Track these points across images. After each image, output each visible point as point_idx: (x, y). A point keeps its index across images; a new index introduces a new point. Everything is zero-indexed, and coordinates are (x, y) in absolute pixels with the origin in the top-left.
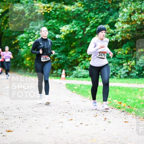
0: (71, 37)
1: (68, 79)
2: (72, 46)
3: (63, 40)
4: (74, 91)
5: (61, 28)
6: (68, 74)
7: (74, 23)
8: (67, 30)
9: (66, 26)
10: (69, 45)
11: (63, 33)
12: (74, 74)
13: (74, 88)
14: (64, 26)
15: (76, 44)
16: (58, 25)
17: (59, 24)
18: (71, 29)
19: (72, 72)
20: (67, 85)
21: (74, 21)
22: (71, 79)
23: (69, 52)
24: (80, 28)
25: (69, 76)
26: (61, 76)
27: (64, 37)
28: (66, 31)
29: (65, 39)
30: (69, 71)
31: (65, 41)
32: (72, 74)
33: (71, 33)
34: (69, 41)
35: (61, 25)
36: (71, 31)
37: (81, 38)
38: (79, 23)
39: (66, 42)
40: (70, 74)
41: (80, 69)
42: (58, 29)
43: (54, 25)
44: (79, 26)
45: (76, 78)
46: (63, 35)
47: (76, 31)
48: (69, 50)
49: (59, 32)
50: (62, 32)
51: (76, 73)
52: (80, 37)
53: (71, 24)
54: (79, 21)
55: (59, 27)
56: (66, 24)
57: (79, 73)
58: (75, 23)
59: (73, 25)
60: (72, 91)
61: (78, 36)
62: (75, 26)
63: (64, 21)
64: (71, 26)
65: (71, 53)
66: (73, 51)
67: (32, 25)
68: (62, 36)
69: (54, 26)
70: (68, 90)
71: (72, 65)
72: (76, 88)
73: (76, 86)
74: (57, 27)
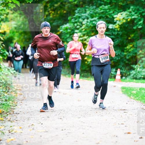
0: (128, 26)
1: (124, 81)
2: (129, 38)
3: (118, 31)
4: (132, 97)
5: (115, 16)
6: (124, 74)
7: (132, 9)
8: (124, 18)
9: (121, 13)
10: (126, 37)
11: (118, 22)
12: (132, 75)
13: (132, 92)
14: (119, 14)
15: (134, 36)
16: (111, 12)
17: (113, 10)
18: (128, 16)
19: (130, 72)
20: (123, 88)
21: (132, 7)
22: (128, 81)
23: (126, 46)
24: (139, 16)
25: (126, 77)
26: (115, 77)
27: (119, 27)
28: (121, 20)
29: (120, 30)
30: (126, 71)
31: (120, 33)
32: (130, 74)
33: (127, 23)
34: (126, 33)
35: (115, 12)
36: (129, 20)
37: (141, 29)
38: (138, 10)
39: (122, 34)
40: (126, 75)
41: (140, 68)
42: (111, 17)
43: (107, 12)
44: (138, 14)
45: (135, 80)
46: (119, 24)
47: (135, 19)
48: (125, 43)
49: (114, 20)
50: (117, 20)
51: (135, 73)
52: (140, 27)
53: (129, 11)
54: (138, 7)
55: (113, 15)
56: (121, 10)
57: (138, 73)
58: (134, 9)
59: (130, 12)
60: (129, 96)
61: (138, 26)
62: (133, 13)
63: (119, 7)
64: (128, 13)
65: (128, 47)
66: (131, 46)
67: (78, 13)
68: (116, 26)
69: (107, 14)
70: (124, 95)
71: (129, 63)
72: (135, 92)
73: (135, 89)
74: (110, 14)
